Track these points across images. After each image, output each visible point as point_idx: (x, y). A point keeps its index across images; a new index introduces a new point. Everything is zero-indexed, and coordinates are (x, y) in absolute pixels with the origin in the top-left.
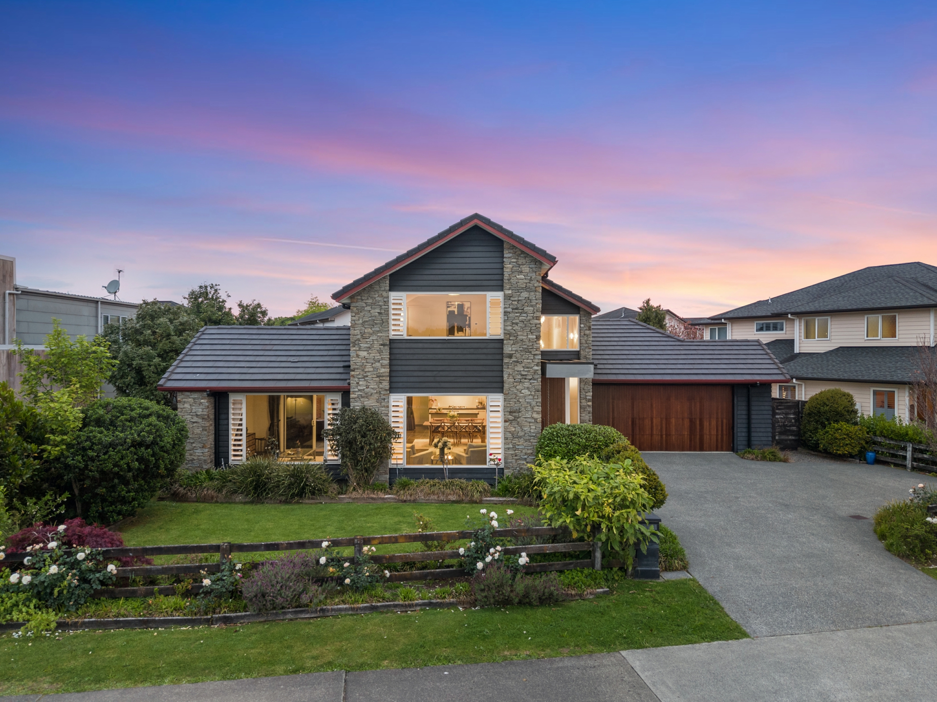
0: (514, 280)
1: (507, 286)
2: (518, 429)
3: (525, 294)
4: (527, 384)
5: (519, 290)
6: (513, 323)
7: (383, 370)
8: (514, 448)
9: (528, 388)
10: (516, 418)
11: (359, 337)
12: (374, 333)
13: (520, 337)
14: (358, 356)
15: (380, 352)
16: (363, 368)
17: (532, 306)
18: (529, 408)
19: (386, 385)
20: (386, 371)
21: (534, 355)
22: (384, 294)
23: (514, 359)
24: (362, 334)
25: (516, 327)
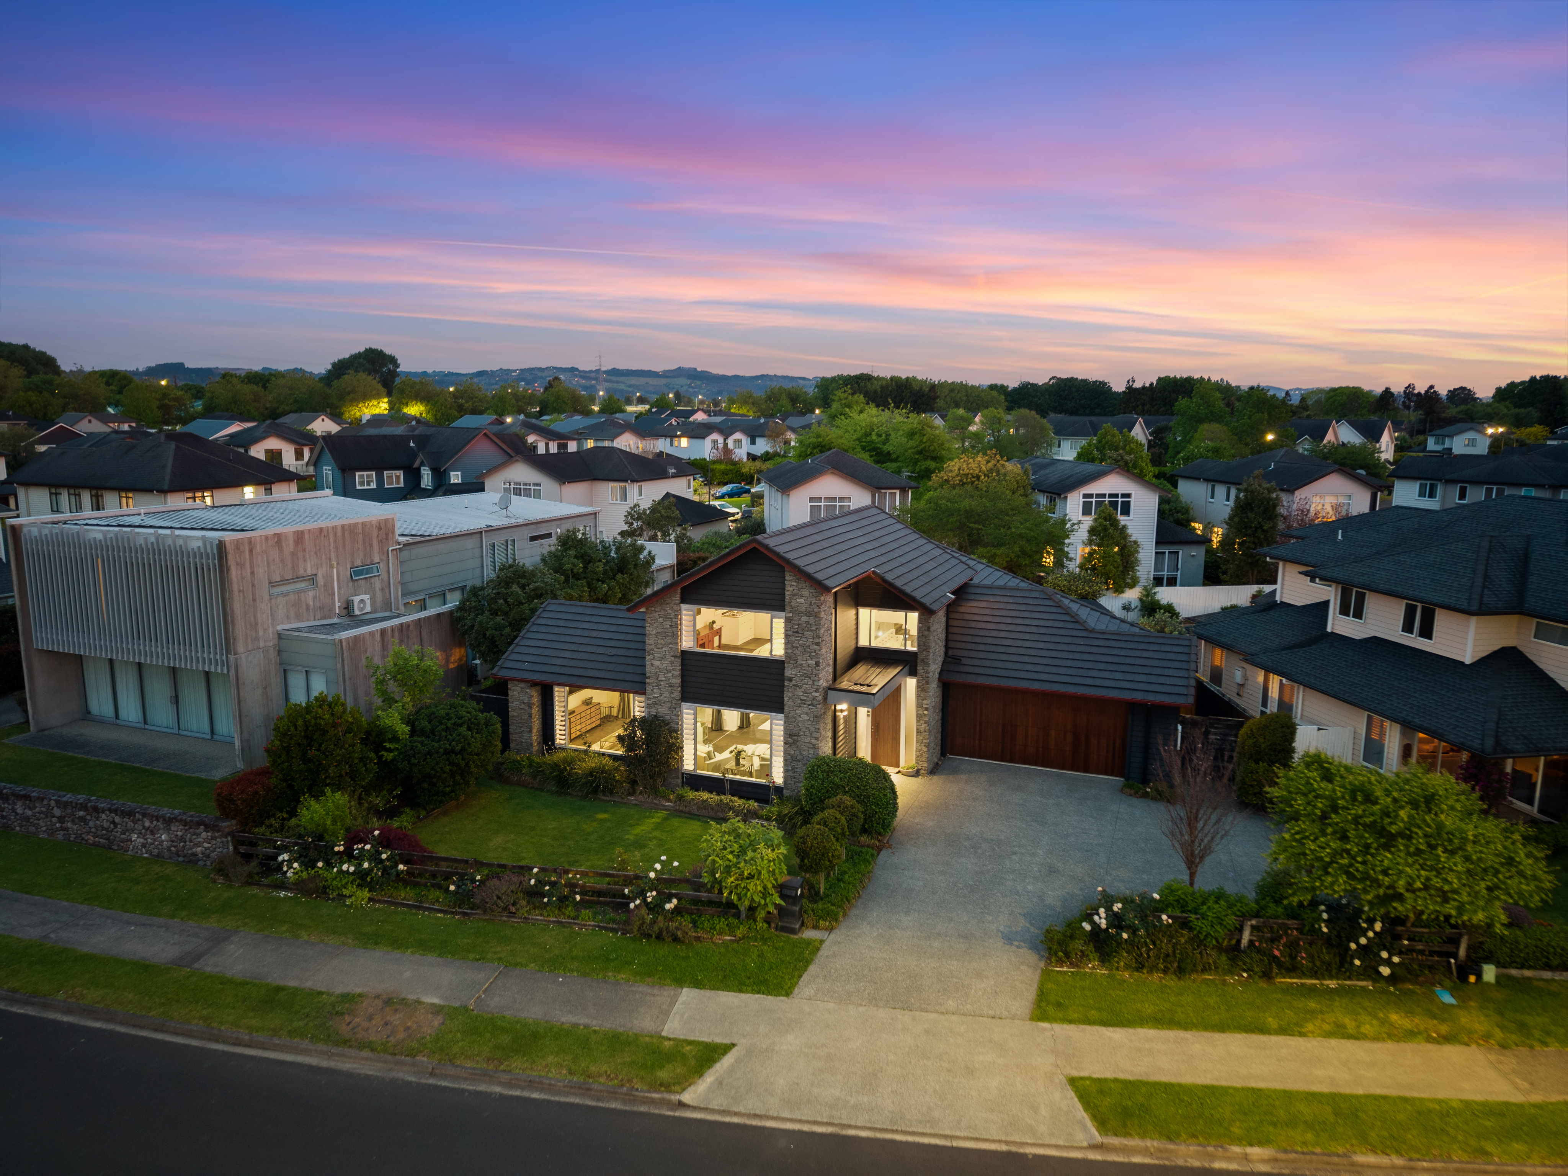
0: (794, 604)
1: (788, 609)
2: (797, 752)
3: (805, 619)
4: (806, 710)
5: (800, 614)
6: (793, 647)
7: (674, 681)
8: (793, 768)
9: (807, 713)
10: (795, 742)
11: (653, 647)
12: (666, 644)
13: (800, 662)
14: (652, 665)
15: (672, 663)
16: (657, 676)
17: (812, 631)
18: (808, 733)
19: (677, 695)
20: (678, 681)
21: (814, 681)
22: (675, 607)
23: (794, 683)
24: (656, 644)
25: (796, 652)
